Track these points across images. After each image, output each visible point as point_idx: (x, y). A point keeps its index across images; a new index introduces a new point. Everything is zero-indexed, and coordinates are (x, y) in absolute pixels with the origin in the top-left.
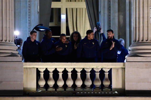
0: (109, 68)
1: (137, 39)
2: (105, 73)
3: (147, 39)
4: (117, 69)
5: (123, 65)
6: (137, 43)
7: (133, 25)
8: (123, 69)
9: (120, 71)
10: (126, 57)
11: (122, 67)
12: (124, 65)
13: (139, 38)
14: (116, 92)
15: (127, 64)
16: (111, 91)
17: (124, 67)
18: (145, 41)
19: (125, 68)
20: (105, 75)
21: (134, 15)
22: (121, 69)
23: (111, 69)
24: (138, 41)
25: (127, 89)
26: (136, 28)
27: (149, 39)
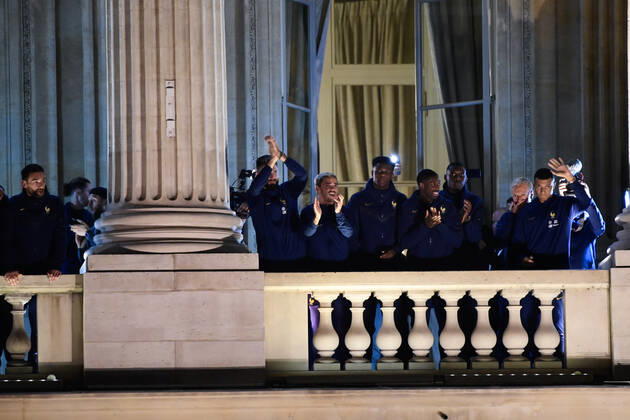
0: (26, 295)
1: (124, 195)
2: (14, 313)
3: (156, 194)
4: (56, 298)
5: (77, 284)
6: (124, 207)
7: (110, 145)
8: (77, 297)
9: (66, 306)
10: (85, 255)
11: (73, 289)
12: (80, 283)
13: (129, 190)
14: (53, 378)
15: (87, 278)
16: (34, 375)
17: (80, 290)
18: (149, 199)
19: (81, 294)
20: (14, 318)
21: (110, 110)
22: (67, 296)
23: (34, 298)
24: (128, 199)
25: (88, 365)
26: (118, 154)
27: (164, 194)
